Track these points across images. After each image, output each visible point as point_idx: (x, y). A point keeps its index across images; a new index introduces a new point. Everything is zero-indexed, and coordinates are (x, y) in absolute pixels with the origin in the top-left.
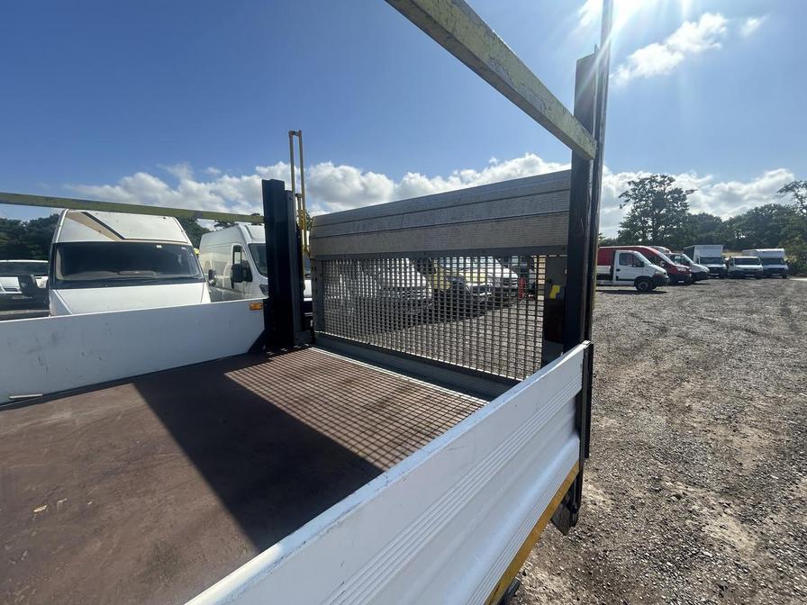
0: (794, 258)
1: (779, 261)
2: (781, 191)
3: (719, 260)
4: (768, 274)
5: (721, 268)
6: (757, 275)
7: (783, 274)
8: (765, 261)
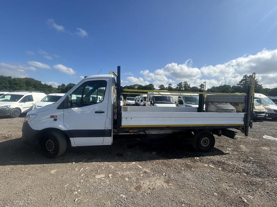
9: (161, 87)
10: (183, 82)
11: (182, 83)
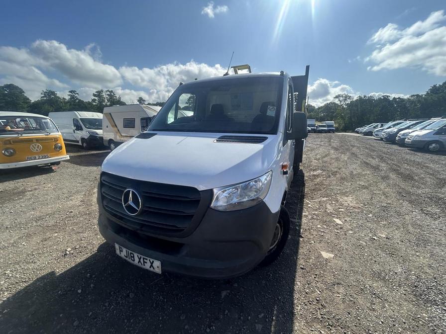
0: (337, 125)
1: (332, 126)
2: (334, 98)
3: (314, 126)
4: (329, 131)
5: (314, 129)
6: (325, 132)
7: (333, 131)
8: (329, 126)
9: (50, 96)
10: (105, 90)
11: (102, 91)
